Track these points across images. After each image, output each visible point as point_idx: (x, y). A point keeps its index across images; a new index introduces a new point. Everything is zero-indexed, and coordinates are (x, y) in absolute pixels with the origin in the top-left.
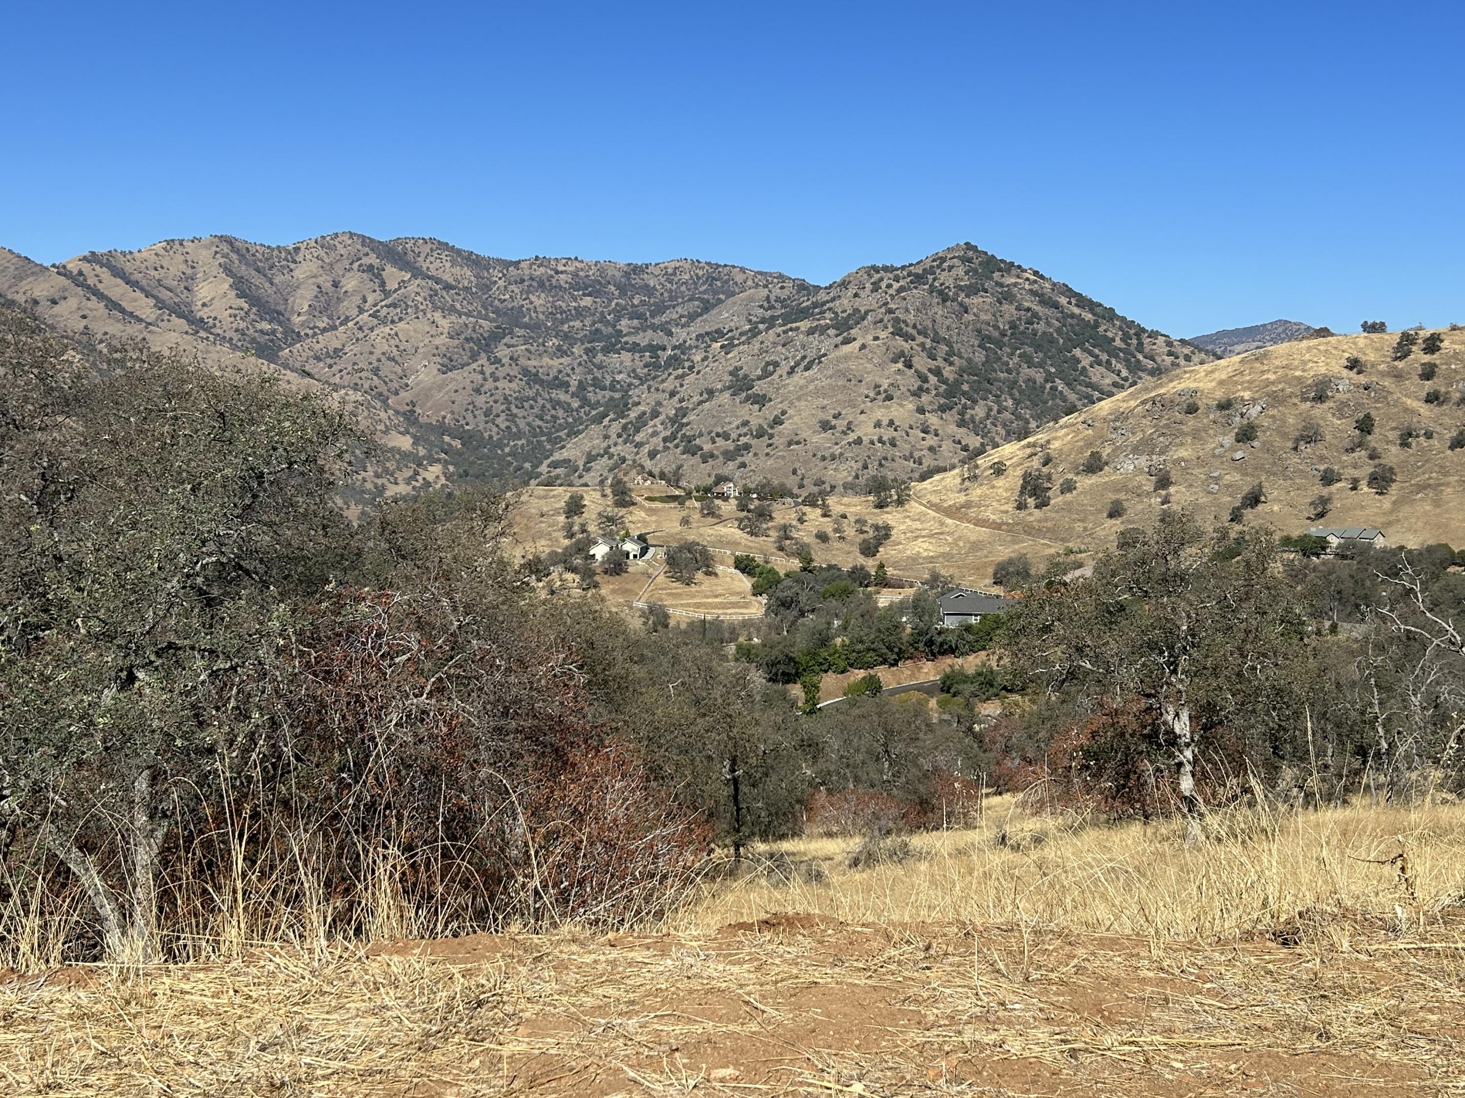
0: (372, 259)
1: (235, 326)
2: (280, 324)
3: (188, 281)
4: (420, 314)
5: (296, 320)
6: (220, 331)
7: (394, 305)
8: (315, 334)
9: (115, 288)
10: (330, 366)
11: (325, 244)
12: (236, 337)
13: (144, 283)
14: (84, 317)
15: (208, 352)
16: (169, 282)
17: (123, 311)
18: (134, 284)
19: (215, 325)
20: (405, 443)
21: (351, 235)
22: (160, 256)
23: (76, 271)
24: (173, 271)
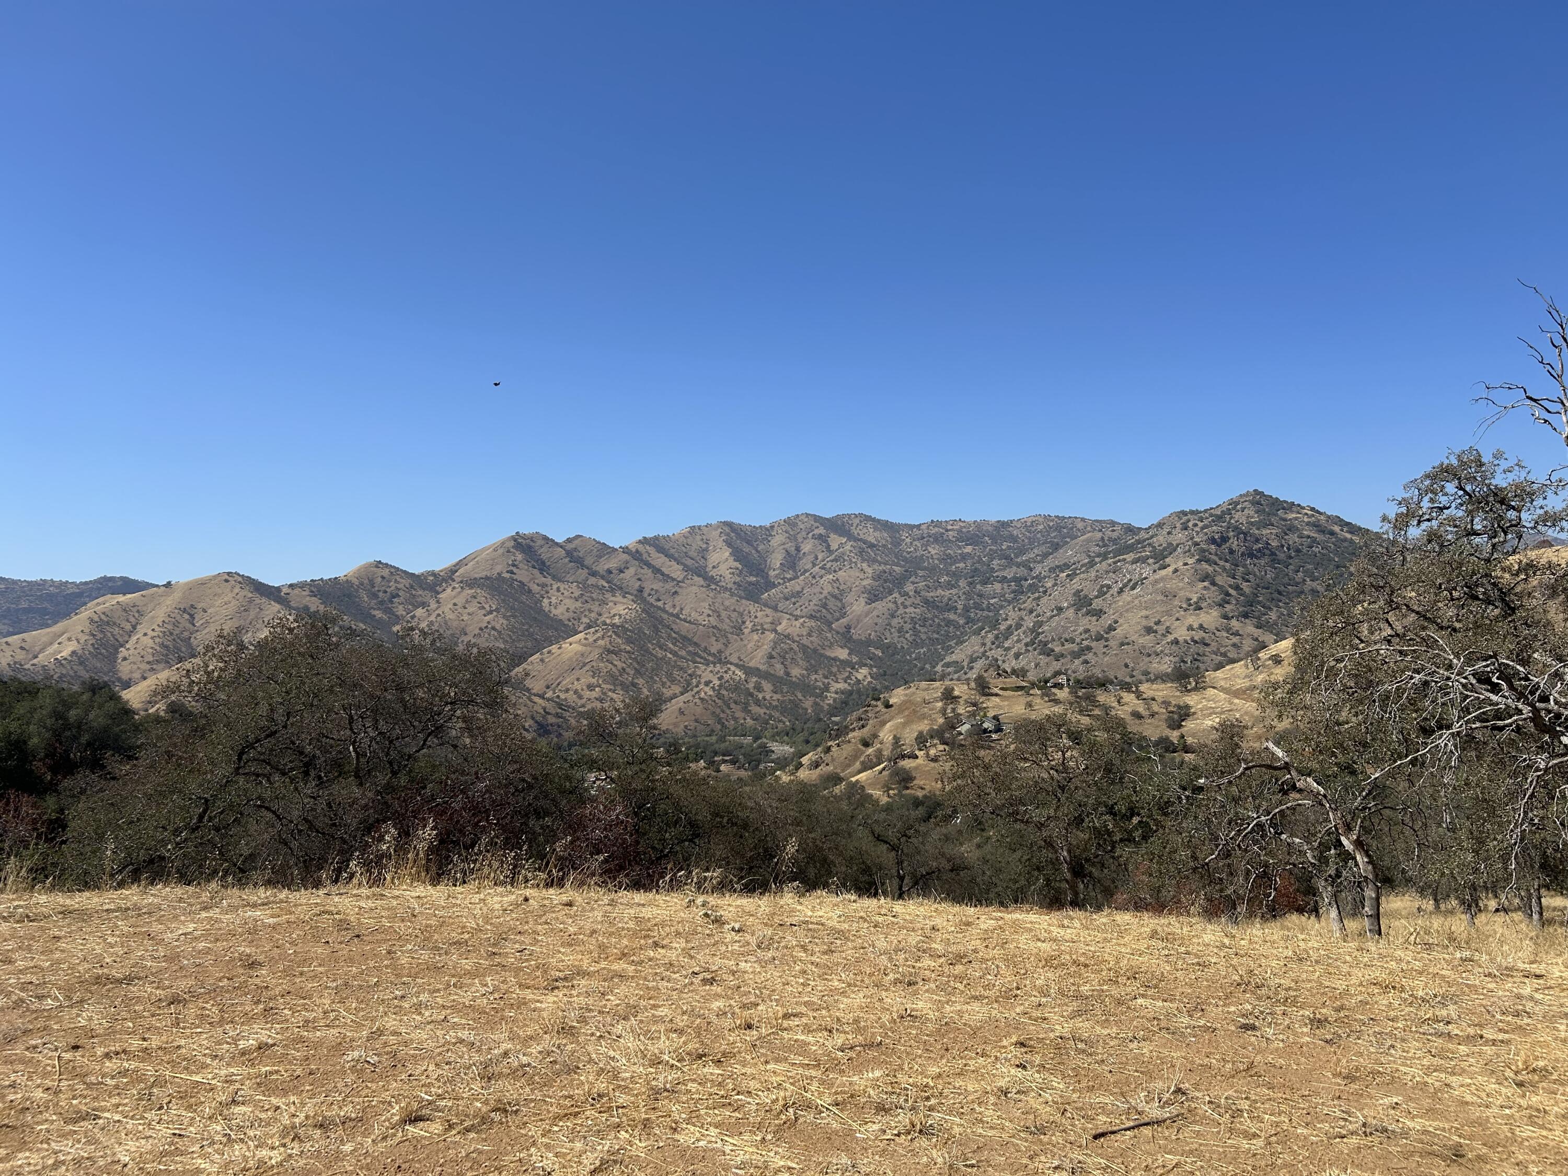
0: (822, 531)
1: (733, 580)
2: (763, 577)
3: (703, 553)
4: (853, 565)
5: (772, 573)
6: (724, 584)
7: (836, 560)
8: (785, 582)
9: (659, 560)
10: (794, 604)
11: (790, 523)
12: (733, 588)
13: (676, 555)
14: (639, 579)
15: (716, 598)
16: (692, 553)
17: (663, 574)
18: (670, 556)
20: (843, 654)
21: (807, 515)
22: (686, 537)
23: (634, 550)
24: (694, 546)
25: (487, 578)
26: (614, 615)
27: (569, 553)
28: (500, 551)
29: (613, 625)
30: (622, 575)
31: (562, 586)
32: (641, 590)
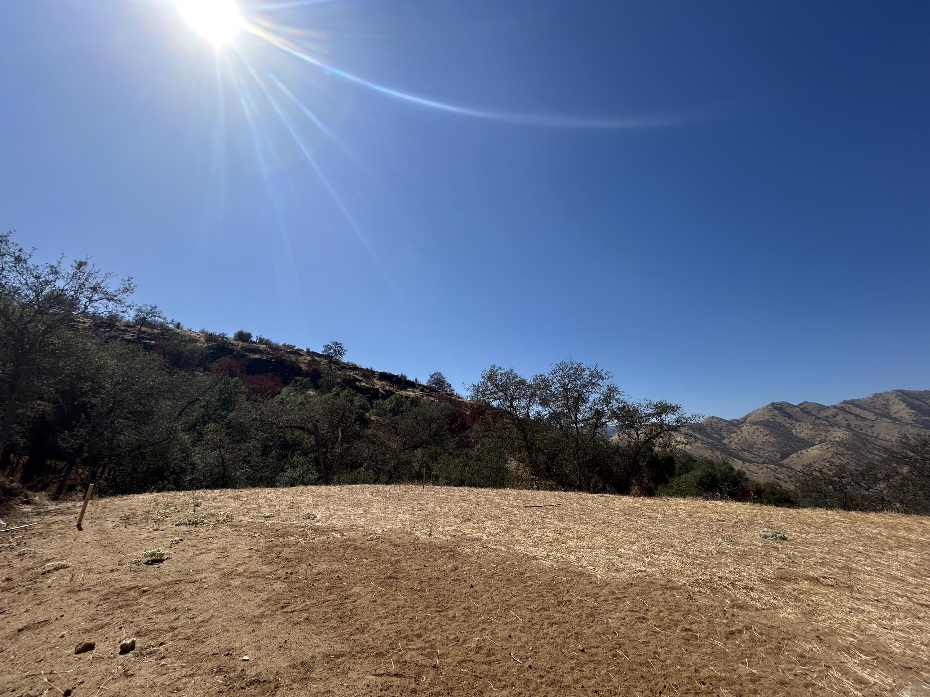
1: (911, 419)
3: (886, 406)
6: (905, 421)
9: (857, 411)
12: (913, 423)
13: (867, 408)
15: (902, 428)
16: (878, 407)
17: (861, 417)
18: (864, 409)
22: (872, 399)
23: (840, 407)
24: (879, 403)
25: (762, 421)
26: (835, 437)
27: (802, 410)
28: (766, 410)
29: (837, 442)
30: (835, 418)
31: (802, 424)
32: (849, 425)
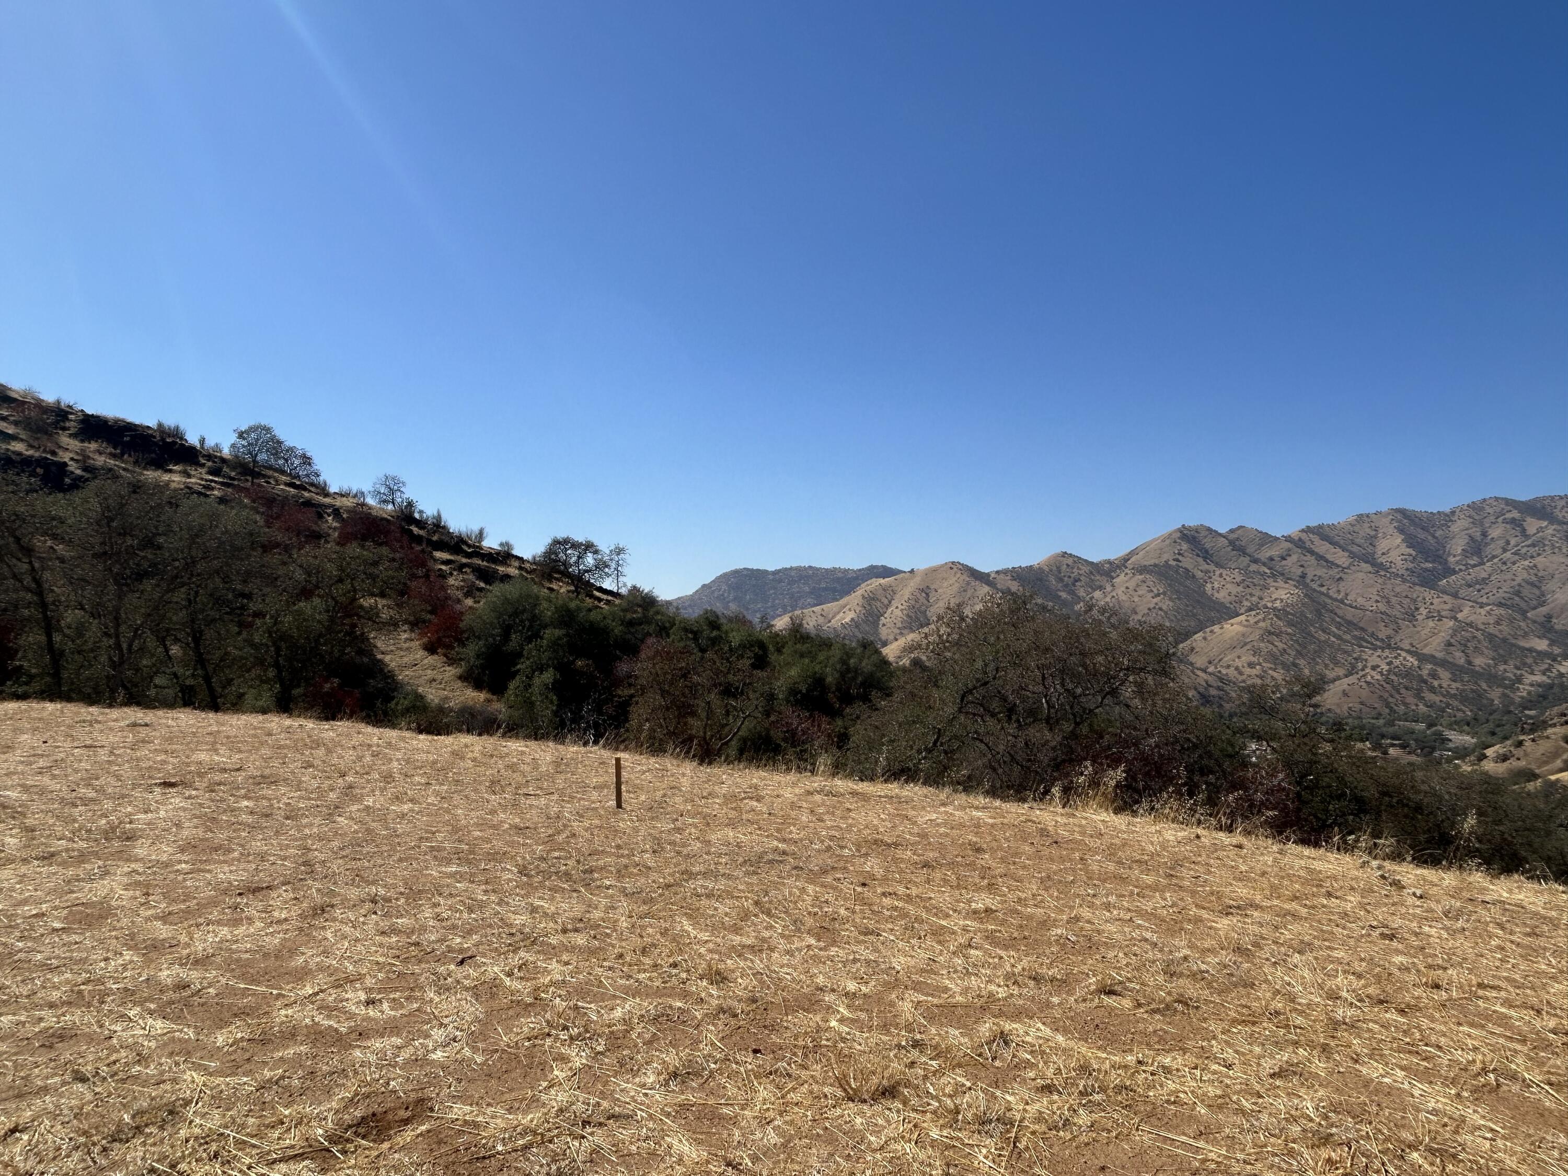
0: (1515, 514)
1: (1405, 567)
2: (1440, 563)
3: (1372, 540)
4: (1556, 550)
5: (1451, 559)
6: (1394, 570)
7: (1533, 545)
8: (1468, 569)
9: (1322, 547)
10: (1479, 591)
11: (1476, 507)
12: (1406, 574)
13: (1342, 542)
14: (1302, 566)
15: (1385, 584)
16: (1357, 541)
17: (1327, 561)
18: (1334, 544)
19: (1391, 567)
20: (1542, 645)
21: (1497, 499)
22: (1353, 525)
23: (1297, 538)
24: (1362, 533)
25: (1155, 565)
26: (1276, 600)
27: (1232, 543)
28: (1168, 542)
29: (1275, 609)
30: (1284, 562)
31: (1224, 572)
32: (1303, 576)
